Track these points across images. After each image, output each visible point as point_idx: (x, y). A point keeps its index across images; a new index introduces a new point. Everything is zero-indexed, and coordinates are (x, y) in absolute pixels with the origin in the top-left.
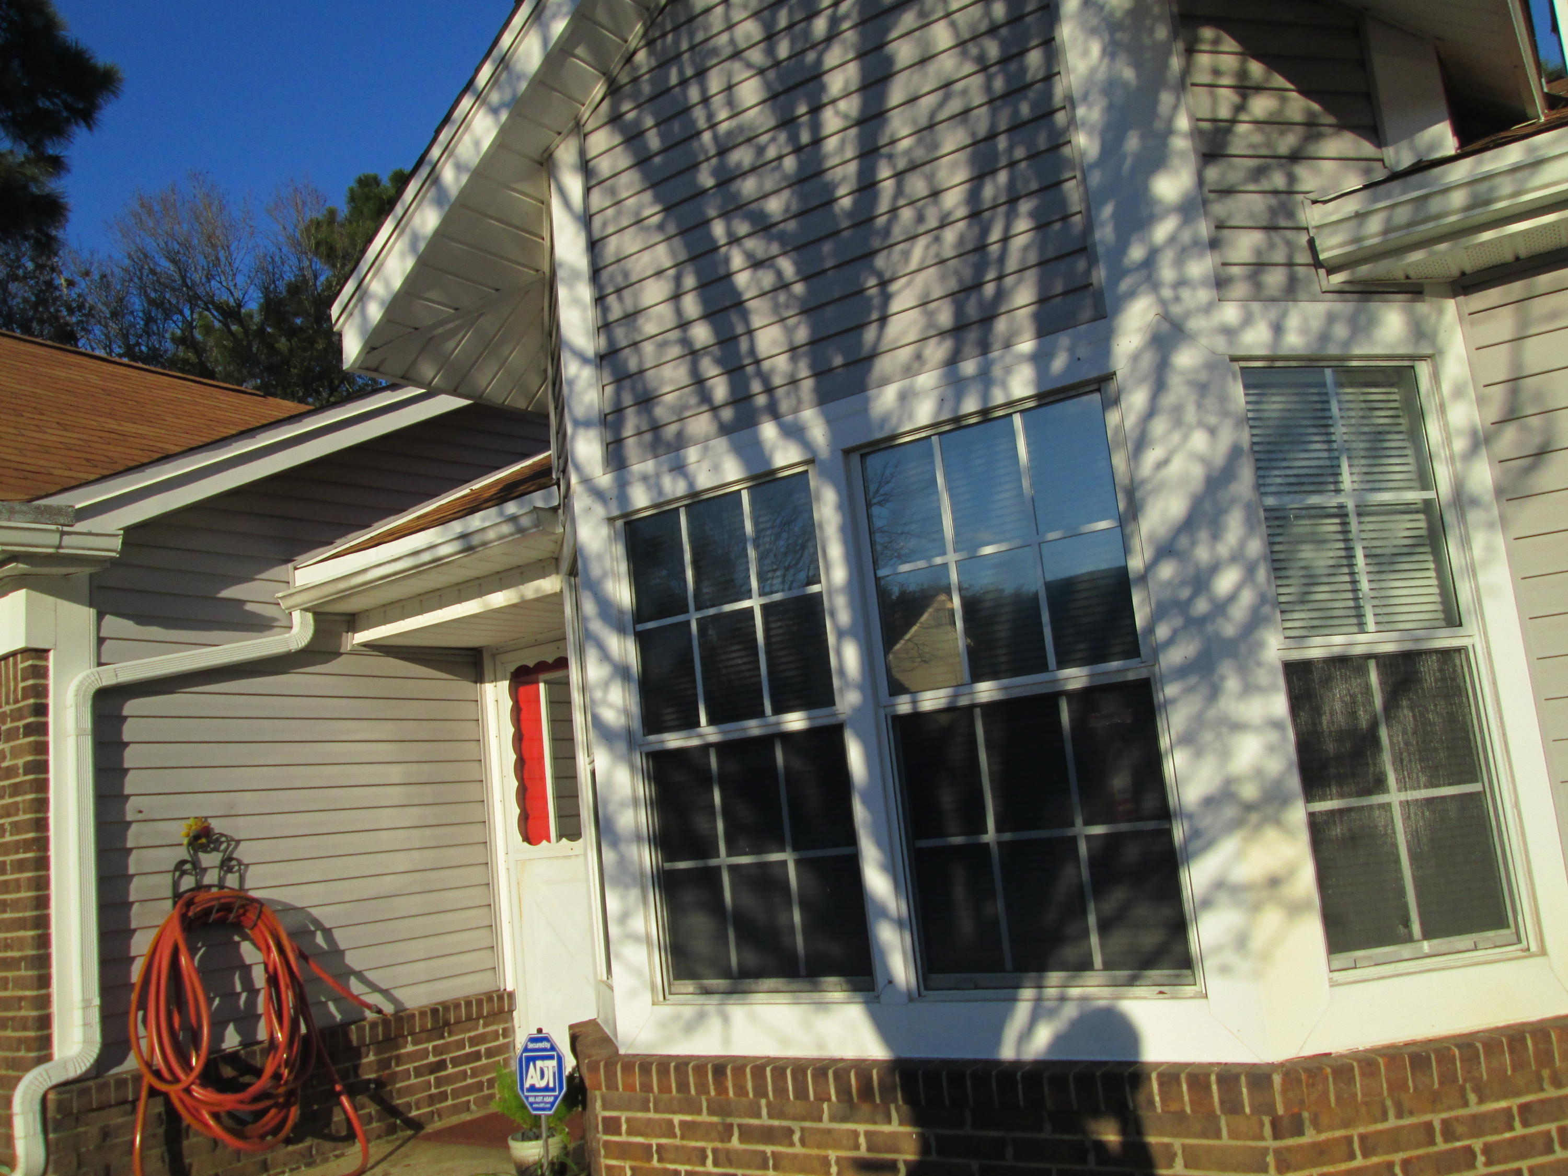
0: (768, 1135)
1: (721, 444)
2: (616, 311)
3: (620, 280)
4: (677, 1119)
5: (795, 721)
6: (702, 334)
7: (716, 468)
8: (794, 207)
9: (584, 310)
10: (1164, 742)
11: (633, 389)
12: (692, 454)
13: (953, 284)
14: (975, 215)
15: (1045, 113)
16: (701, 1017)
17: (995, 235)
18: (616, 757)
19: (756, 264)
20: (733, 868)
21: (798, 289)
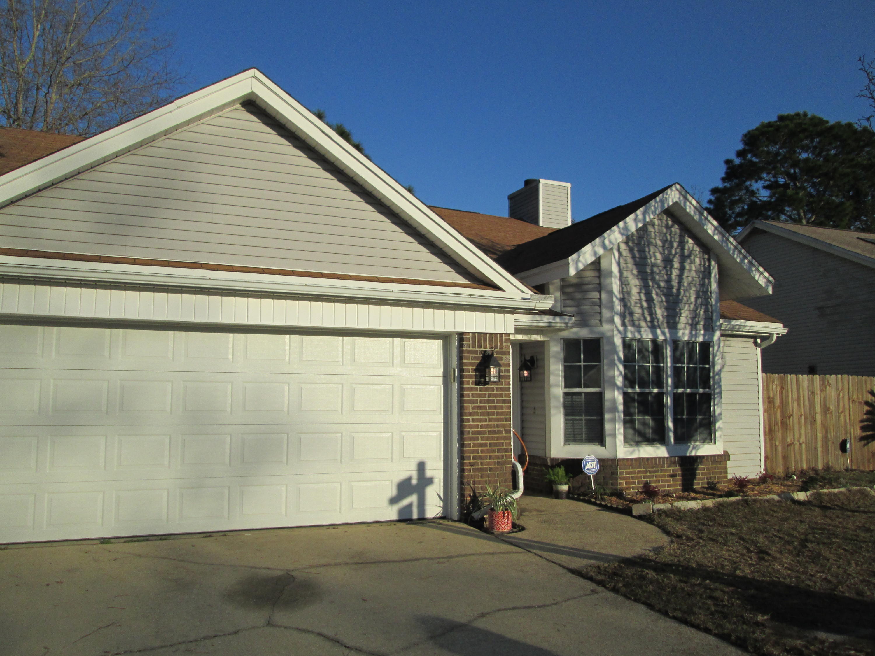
0: (655, 472)
1: (648, 329)
2: (625, 290)
3: (627, 283)
4: (636, 470)
5: (656, 390)
6: (645, 304)
7: (647, 335)
8: (666, 287)
9: (617, 285)
10: (712, 404)
11: (629, 310)
12: (643, 330)
13: (691, 316)
14: (695, 305)
15: (707, 291)
16: (634, 451)
17: (699, 310)
18: (619, 393)
19: (657, 294)
20: (638, 419)
21: (665, 304)
